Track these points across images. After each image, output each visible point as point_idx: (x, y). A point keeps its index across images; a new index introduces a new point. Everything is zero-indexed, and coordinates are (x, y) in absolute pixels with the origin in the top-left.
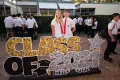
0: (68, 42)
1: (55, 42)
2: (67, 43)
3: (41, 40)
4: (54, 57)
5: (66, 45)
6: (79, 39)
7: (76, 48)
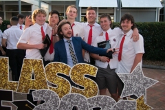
0: (73, 74)
1: (48, 70)
2: (70, 75)
3: (23, 64)
4: (39, 99)
5: (68, 78)
6: (94, 70)
7: (88, 88)
